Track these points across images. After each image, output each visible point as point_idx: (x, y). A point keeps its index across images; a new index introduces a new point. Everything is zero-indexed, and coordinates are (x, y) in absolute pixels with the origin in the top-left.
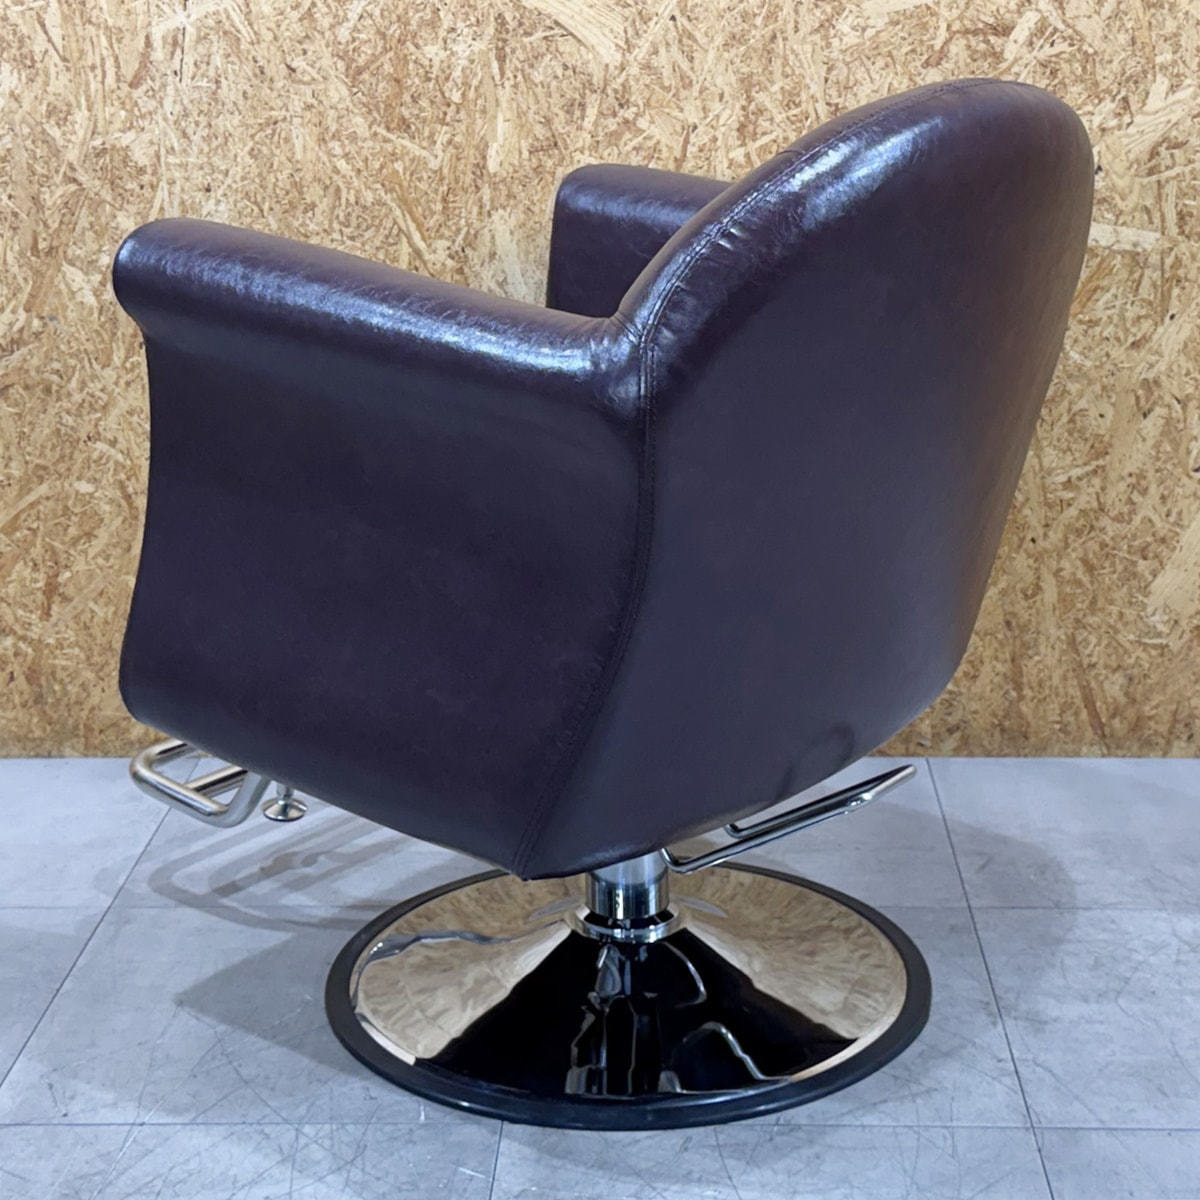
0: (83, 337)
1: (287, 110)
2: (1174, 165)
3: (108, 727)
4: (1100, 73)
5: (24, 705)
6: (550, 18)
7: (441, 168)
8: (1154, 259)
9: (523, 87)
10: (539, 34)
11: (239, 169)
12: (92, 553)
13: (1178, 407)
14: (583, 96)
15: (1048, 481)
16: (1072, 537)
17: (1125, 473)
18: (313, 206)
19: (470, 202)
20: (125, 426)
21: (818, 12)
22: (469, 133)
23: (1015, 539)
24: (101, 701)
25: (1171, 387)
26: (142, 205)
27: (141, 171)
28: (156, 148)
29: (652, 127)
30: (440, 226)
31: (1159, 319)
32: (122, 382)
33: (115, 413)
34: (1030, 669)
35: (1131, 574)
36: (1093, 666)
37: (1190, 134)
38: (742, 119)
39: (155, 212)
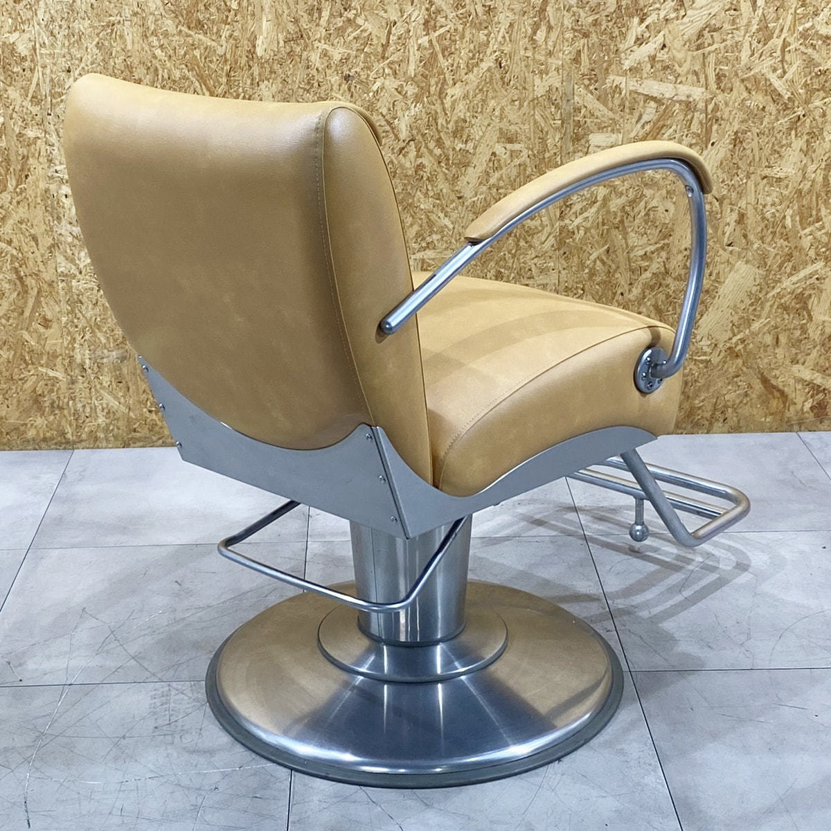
1: (121, 16)
2: (713, 43)
3: (12, 431)
7: (225, 54)
8: (701, 105)
11: (89, 57)
13: (717, 204)
14: (320, 3)
15: (632, 255)
16: (647, 292)
17: (683, 247)
19: (246, 76)
20: (16, 231)
22: (244, 29)
23: (610, 293)
24: (8, 413)
26: (24, 82)
27: (24, 59)
28: (33, 43)
29: (366, 23)
30: (225, 92)
31: (704, 146)
32: (14, 201)
33: (10, 222)
37: (723, 22)
38: (426, 17)
39: (33, 86)
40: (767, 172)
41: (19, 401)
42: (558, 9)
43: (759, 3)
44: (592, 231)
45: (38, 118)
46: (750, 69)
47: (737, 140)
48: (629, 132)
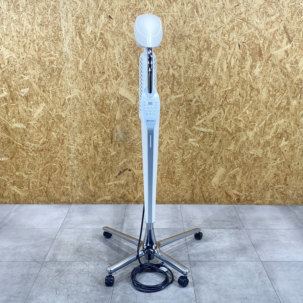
0: (54, 142)
1: (86, 110)
2: (215, 120)
3: (58, 200)
4: (205, 107)
5: (45, 196)
6: (125, 97)
7: (109, 119)
8: (213, 134)
9: (121, 107)
10: (124, 100)
11: (78, 118)
12: (55, 174)
13: (216, 155)
14: (130, 109)
15: (197, 165)
16: (201, 173)
17: (209, 164)
18: (90, 124)
19: (113, 123)
20: (60, 155)
21: (164, 98)
22: (113, 114)
24: (57, 196)
25: (215, 152)
26: (64, 123)
27: (64, 118)
28: (66, 115)
30: (109, 127)
31: (213, 142)
32: (60, 149)
33: (59, 153)
34: (195, 191)
35: (209, 178)
36: (204, 191)
37: (218, 116)
39: (66, 124)
40: (227, 148)
41: (59, 193)
42: (182, 112)
43: (226, 112)
44: (189, 160)
45: (66, 131)
46: (223, 126)
47: (220, 141)
48: (197, 139)
